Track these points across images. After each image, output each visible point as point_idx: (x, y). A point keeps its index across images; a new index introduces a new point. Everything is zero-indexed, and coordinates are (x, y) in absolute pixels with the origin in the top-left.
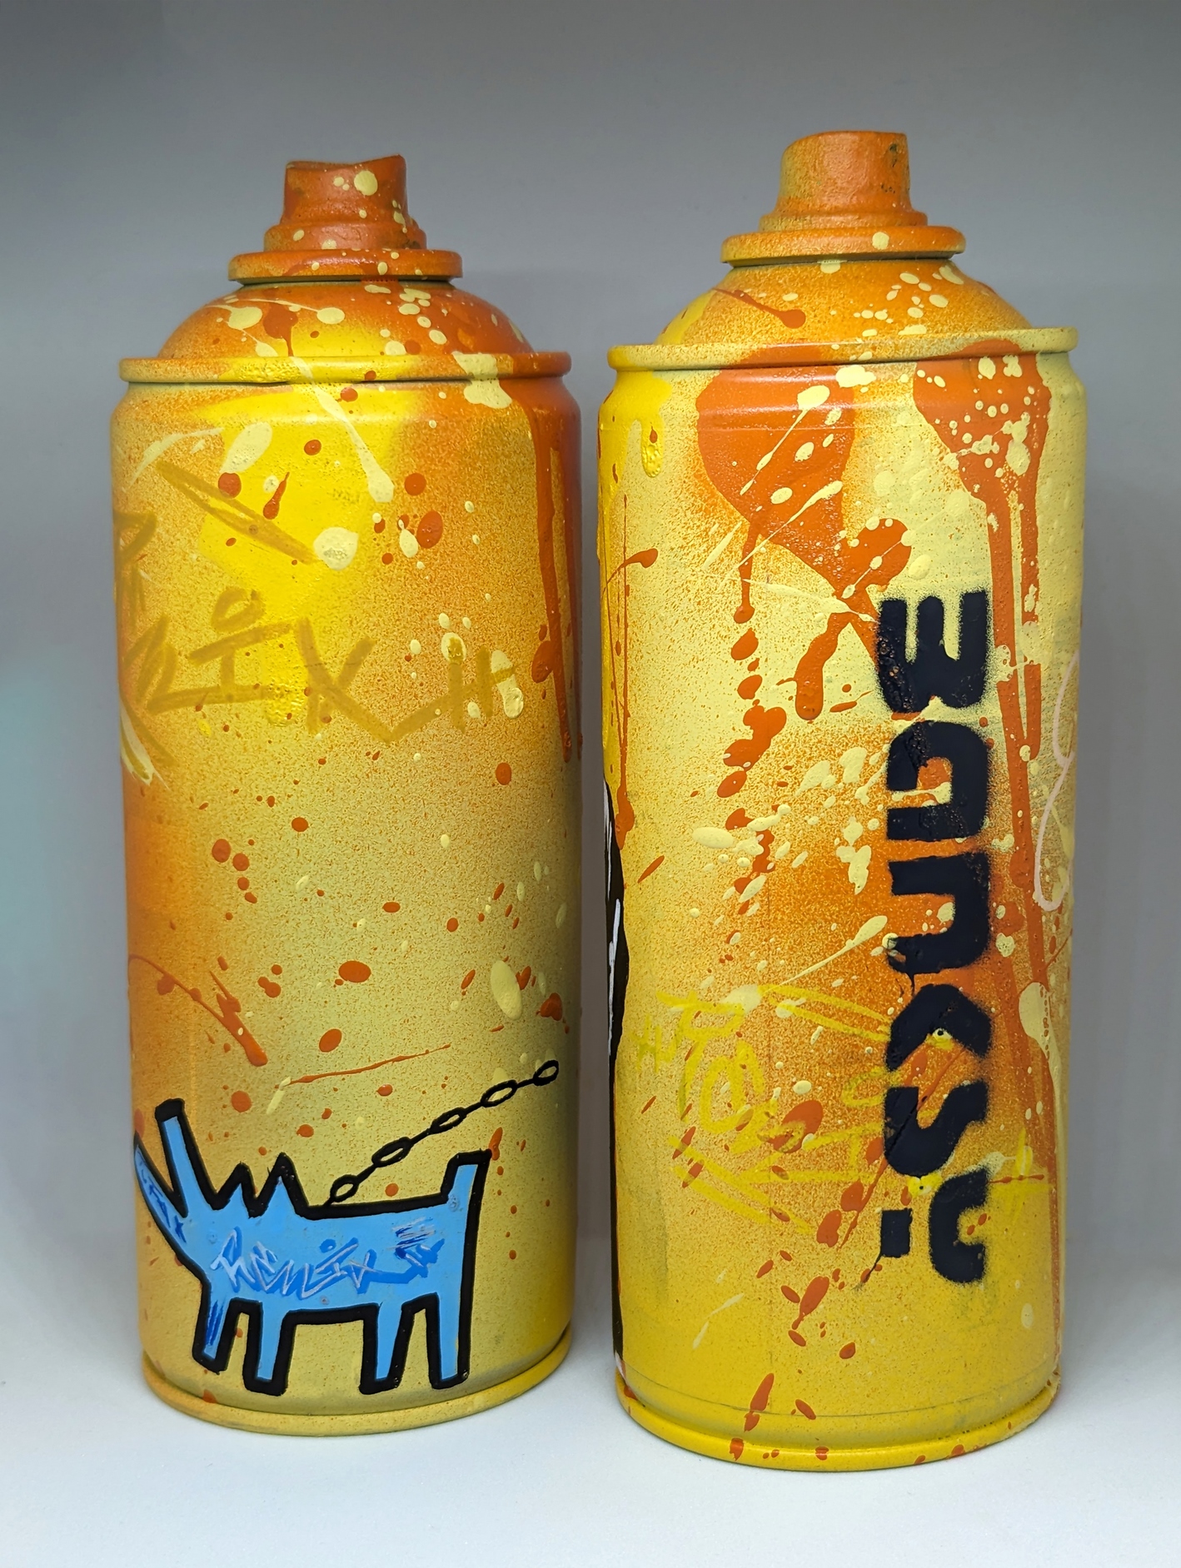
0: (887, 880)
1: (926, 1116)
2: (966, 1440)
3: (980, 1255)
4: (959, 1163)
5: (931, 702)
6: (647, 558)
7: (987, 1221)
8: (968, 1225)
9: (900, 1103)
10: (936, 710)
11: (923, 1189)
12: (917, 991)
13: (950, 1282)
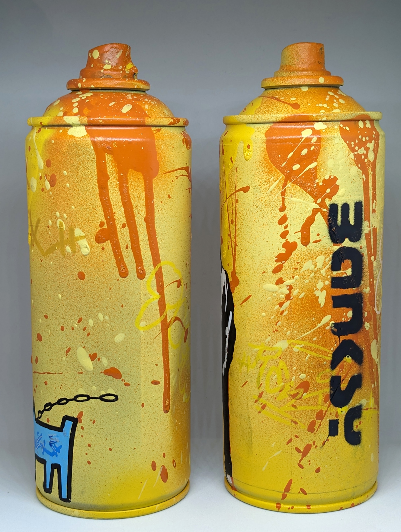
0: (331, 302)
1: (344, 386)
2: (355, 501)
3: (359, 435)
4: (353, 403)
5: (345, 240)
6: (246, 190)
7: (362, 424)
8: (357, 425)
9: (335, 381)
10: (347, 243)
11: (343, 411)
12: (341, 342)
13: (351, 445)
